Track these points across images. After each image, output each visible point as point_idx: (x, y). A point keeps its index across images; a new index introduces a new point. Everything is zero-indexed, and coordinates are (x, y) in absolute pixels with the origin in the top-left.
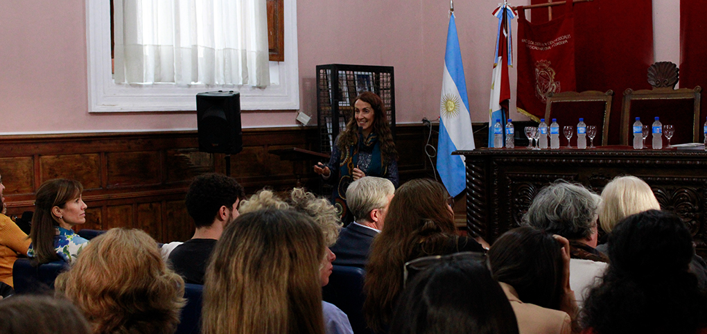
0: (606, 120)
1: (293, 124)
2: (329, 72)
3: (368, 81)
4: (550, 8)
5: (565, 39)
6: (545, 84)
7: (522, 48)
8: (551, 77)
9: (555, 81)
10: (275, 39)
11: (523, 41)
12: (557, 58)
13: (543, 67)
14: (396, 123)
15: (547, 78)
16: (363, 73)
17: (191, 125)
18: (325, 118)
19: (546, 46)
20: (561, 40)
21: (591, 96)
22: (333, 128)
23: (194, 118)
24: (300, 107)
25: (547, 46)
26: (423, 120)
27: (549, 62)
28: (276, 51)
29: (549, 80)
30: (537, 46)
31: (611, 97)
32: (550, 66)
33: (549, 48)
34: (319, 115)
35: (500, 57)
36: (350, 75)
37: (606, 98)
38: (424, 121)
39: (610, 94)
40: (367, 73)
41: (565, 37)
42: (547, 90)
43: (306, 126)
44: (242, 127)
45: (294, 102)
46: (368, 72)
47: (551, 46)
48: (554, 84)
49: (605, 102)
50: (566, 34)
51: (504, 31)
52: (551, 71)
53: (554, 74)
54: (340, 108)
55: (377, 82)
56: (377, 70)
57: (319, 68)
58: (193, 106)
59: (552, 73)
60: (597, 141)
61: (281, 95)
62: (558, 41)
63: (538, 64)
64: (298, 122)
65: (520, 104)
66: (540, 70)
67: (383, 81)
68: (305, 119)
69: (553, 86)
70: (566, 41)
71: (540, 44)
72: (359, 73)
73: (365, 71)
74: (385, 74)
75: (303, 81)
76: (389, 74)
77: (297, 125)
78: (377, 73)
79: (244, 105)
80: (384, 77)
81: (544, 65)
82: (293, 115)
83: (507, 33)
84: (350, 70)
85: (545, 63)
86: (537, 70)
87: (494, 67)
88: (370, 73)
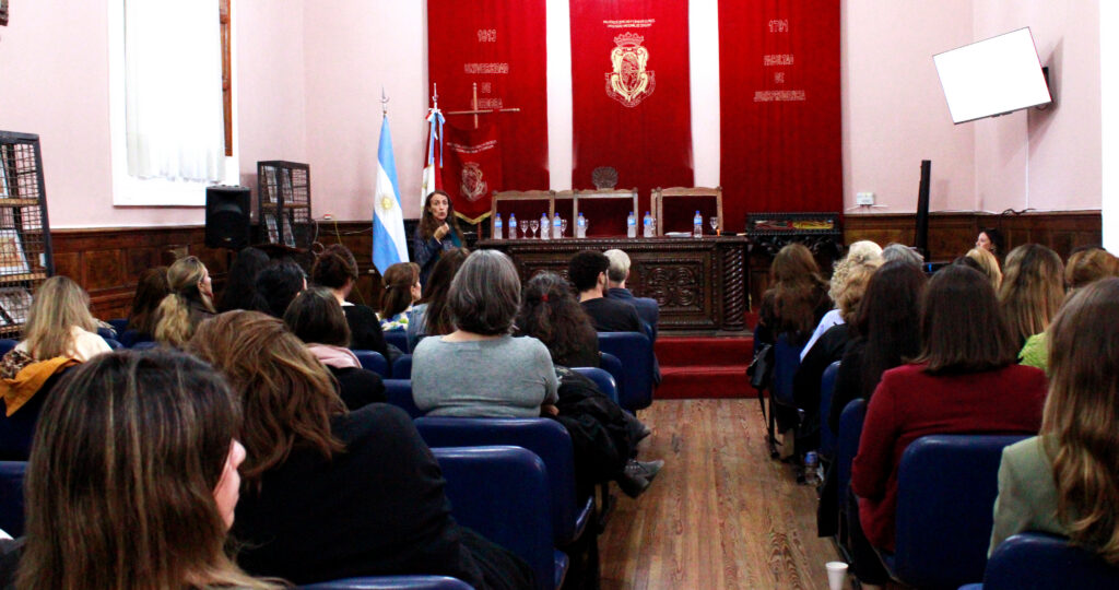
4: (476, 116)
5: (492, 144)
6: (473, 184)
7: (447, 150)
8: (479, 178)
9: (482, 181)
11: (448, 144)
12: (484, 160)
13: (471, 169)
15: (474, 179)
17: (199, 220)
19: (473, 150)
20: (489, 145)
23: (203, 213)
25: (475, 150)
27: (477, 164)
29: (476, 181)
30: (463, 149)
32: (479, 168)
33: (477, 151)
41: (491, 142)
42: (474, 189)
47: (478, 149)
48: (481, 184)
50: (493, 140)
51: (435, 134)
52: (479, 172)
53: (482, 174)
57: (261, 164)
58: (202, 201)
59: (480, 174)
62: (485, 146)
63: (464, 165)
66: (468, 171)
67: (298, 177)
69: (481, 186)
70: (493, 146)
71: (466, 147)
74: (300, 170)
78: (291, 170)
81: (472, 167)
83: (438, 136)
85: (473, 165)
86: (464, 171)
87: (425, 167)
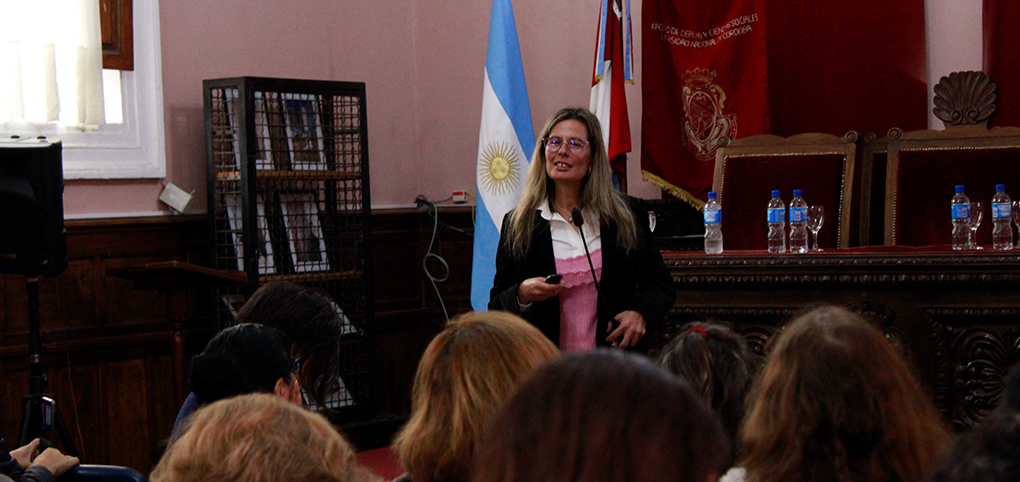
0: (846, 195)
1: (153, 210)
2: (232, 94)
3: (311, 114)
5: (747, 23)
6: (705, 119)
7: (653, 42)
8: (718, 106)
9: (725, 112)
10: (114, 23)
11: (655, 26)
13: (700, 84)
14: (373, 207)
15: (707, 107)
16: (297, 97)
18: (223, 196)
19: (704, 39)
20: (739, 26)
21: (811, 145)
22: (243, 219)
24: (167, 173)
25: (709, 38)
26: (418, 201)
27: (714, 73)
28: (117, 50)
29: (713, 112)
30: (685, 39)
31: (853, 147)
32: (715, 81)
33: (713, 42)
34: (210, 191)
35: (608, 62)
36: (271, 100)
37: (844, 147)
38: (420, 201)
39: (852, 141)
40: (304, 97)
41: (746, 19)
42: (708, 132)
43: (181, 215)
44: (66, 216)
45: (153, 160)
46: (308, 93)
47: (715, 37)
48: (723, 120)
49: (843, 156)
50: (749, 14)
51: (615, 7)
52: (717, 93)
53: (724, 97)
54: (258, 174)
55: (328, 118)
56: (328, 89)
57: (209, 85)
59: (719, 96)
60: (828, 238)
61: (126, 145)
62: (732, 28)
63: (688, 76)
64: (163, 205)
65: (647, 164)
66: (694, 90)
67: (343, 114)
68: (180, 199)
69: (721, 123)
70: (749, 28)
71: (691, 34)
72: (289, 96)
73: (300, 93)
74: (348, 99)
75: (173, 114)
76: (355, 99)
77: (161, 213)
78: (328, 97)
79: (70, 168)
80: (345, 107)
81: (702, 79)
82: (152, 191)
83: (620, 9)
84: (271, 91)
85: (705, 74)
86: (686, 89)
87: (595, 83)
88: (312, 97)
